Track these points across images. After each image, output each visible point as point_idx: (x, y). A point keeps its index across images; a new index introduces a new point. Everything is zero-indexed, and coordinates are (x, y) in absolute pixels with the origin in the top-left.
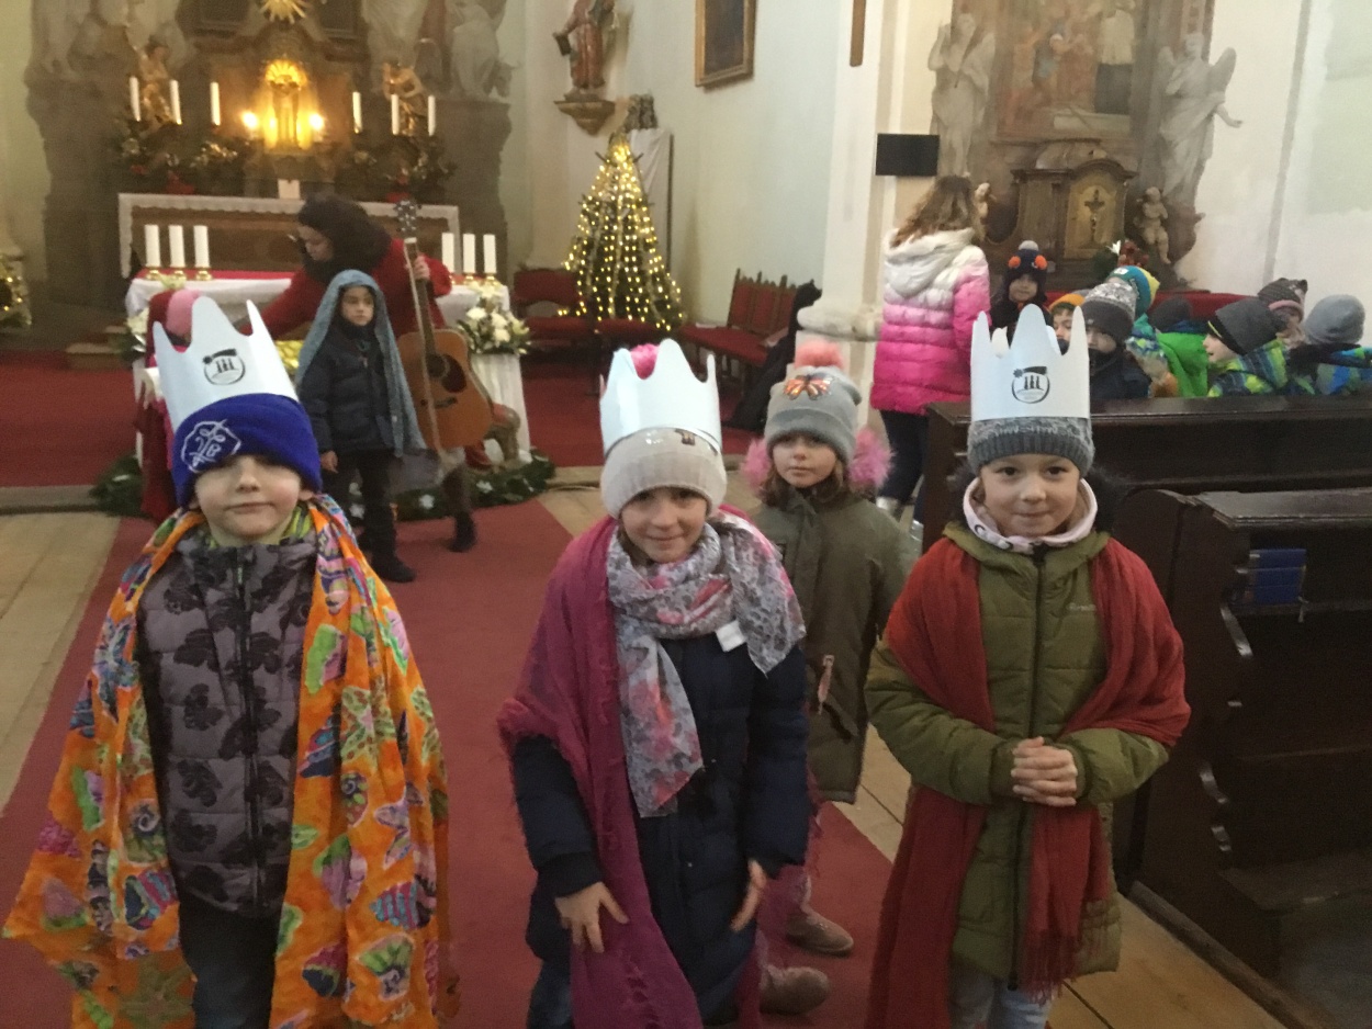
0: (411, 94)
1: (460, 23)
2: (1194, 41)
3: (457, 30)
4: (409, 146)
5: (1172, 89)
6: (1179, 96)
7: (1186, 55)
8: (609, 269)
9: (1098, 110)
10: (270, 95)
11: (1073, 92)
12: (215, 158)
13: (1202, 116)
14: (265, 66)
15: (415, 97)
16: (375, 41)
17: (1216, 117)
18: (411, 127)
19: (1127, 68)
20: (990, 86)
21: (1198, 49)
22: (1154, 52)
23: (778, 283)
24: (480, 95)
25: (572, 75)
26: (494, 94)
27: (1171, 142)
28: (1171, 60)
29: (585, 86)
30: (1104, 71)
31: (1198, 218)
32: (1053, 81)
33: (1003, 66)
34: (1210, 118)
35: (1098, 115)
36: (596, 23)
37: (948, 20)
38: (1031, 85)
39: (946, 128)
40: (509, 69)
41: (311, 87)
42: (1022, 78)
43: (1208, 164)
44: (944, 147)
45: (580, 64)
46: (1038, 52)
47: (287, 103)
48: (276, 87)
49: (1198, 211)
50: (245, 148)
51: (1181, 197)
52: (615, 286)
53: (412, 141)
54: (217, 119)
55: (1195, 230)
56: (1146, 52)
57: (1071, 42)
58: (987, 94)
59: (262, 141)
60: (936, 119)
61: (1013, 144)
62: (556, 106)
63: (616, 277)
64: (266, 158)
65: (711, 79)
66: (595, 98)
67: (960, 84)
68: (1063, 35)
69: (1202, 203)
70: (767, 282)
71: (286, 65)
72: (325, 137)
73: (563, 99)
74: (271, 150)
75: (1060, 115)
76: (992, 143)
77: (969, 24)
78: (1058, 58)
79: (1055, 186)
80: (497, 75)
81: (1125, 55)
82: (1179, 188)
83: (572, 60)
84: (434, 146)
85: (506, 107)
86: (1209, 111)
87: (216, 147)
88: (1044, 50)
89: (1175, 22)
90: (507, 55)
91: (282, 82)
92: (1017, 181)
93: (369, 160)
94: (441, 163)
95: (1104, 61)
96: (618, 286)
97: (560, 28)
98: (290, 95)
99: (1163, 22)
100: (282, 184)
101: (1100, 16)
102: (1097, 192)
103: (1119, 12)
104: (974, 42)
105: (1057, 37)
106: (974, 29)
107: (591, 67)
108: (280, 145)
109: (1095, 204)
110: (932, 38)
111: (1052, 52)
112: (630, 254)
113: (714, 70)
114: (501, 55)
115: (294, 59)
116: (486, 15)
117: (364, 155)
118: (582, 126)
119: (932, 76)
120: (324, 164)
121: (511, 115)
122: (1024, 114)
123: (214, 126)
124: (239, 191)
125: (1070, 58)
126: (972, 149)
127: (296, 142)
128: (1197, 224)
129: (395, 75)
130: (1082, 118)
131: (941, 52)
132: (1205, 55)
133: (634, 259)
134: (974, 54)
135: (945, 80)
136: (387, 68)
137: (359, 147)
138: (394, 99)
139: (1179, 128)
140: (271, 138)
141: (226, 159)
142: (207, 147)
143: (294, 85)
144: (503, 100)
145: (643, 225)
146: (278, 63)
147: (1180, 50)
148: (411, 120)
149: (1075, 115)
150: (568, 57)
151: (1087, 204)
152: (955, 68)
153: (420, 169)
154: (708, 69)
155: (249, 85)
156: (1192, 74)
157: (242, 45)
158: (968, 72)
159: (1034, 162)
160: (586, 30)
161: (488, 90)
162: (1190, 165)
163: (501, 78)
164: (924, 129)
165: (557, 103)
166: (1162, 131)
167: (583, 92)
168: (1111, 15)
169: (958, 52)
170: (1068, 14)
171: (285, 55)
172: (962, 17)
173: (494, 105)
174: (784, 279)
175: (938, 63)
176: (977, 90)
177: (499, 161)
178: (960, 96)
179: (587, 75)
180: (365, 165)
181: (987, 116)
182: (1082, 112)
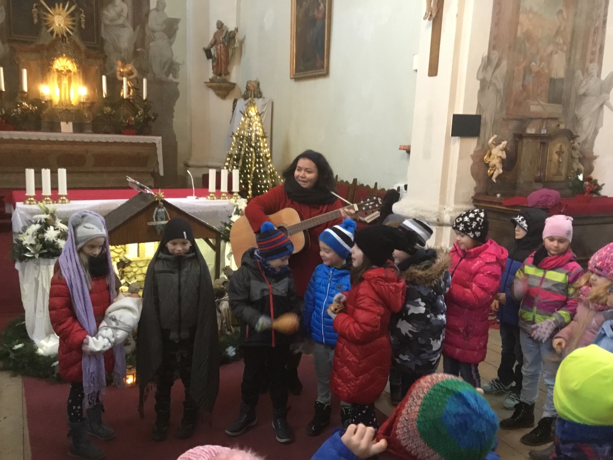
0: (131, 77)
1: (153, 40)
2: (593, 67)
3: (152, 44)
4: (132, 104)
5: (582, 91)
6: (585, 95)
7: (589, 75)
8: (249, 171)
9: (549, 102)
10: (56, 76)
11: (539, 93)
12: (25, 110)
13: (597, 106)
14: (53, 60)
15: (134, 78)
16: (108, 48)
17: (605, 107)
18: (131, 94)
19: (562, 80)
20: (504, 89)
21: (595, 72)
22: (574, 72)
23: (351, 182)
24: (163, 77)
25: (213, 69)
26: (171, 77)
27: (580, 118)
28: (581, 77)
29: (220, 75)
30: (552, 81)
31: (595, 158)
32: (530, 87)
33: (510, 78)
34: (601, 106)
35: (549, 104)
36: (226, 44)
37: (486, 54)
38: (521, 88)
39: (483, 111)
40: (178, 64)
41: (79, 72)
42: (518, 85)
43: (600, 130)
44: (482, 121)
45: (218, 64)
46: (525, 72)
47: (65, 81)
48: (59, 72)
49: (595, 154)
50: (41, 104)
51: (586, 146)
52: (251, 179)
53: (131, 101)
54: (25, 89)
55: (594, 164)
56: (570, 72)
57: (539, 66)
58: (502, 93)
59: (51, 101)
60: (479, 105)
61: (513, 119)
62: (205, 84)
63: (252, 175)
64: (53, 110)
65: (301, 75)
66: (225, 81)
67: (491, 88)
68: (536, 62)
69: (597, 149)
70: (342, 181)
71: (65, 60)
72: (87, 99)
73: (209, 81)
74: (56, 106)
75: (532, 104)
76: (504, 119)
77: (495, 55)
78: (533, 75)
79: (541, 143)
80: (172, 67)
81: (561, 74)
82: (585, 142)
83: (213, 62)
84: (147, 105)
85: (177, 84)
86: (600, 103)
87: (25, 104)
88: (528, 70)
89: (584, 57)
90: (177, 58)
91: (63, 69)
92: (517, 139)
93: (111, 111)
94: (150, 113)
95: (552, 76)
96: (253, 179)
97: (206, 46)
98: (67, 77)
99: (578, 57)
100: (63, 124)
101: (551, 54)
102: (561, 146)
103: (559, 52)
104: (498, 65)
105: (533, 63)
106: (497, 58)
107: (223, 65)
108: (61, 102)
109: (560, 153)
110: (479, 63)
111: (531, 71)
112: (259, 163)
113: (301, 71)
114: (173, 59)
115: (69, 57)
116: (166, 37)
117: (108, 109)
118: (218, 95)
119: (478, 82)
120: (86, 114)
121: (179, 87)
122: (518, 104)
123: (25, 93)
124: (38, 128)
125: (538, 74)
126: (495, 122)
127: (70, 102)
128: (594, 161)
129: (123, 67)
130: (542, 106)
131: (483, 71)
132: (599, 75)
133: (261, 165)
134: (497, 72)
135: (484, 85)
136: (120, 63)
137: (106, 105)
138: (125, 79)
139: (585, 112)
140: (56, 100)
141: (31, 111)
142: (21, 104)
143: (69, 71)
144: (175, 80)
145: (264, 148)
146: (61, 59)
147: (585, 71)
148: (131, 90)
149: (539, 104)
150: (211, 60)
151: (556, 153)
152: (488, 79)
153: (139, 116)
154: (298, 70)
155: (43, 71)
156: (592, 85)
157: (39, 50)
158: (494, 81)
159: (525, 129)
160: (221, 47)
161: (167, 76)
162: (590, 131)
163: (174, 69)
164: (473, 112)
165: (205, 83)
166: (576, 112)
167: (218, 78)
168: (556, 53)
169: (490, 70)
170: (538, 52)
171: (64, 55)
172: (492, 52)
173: (171, 82)
174: (355, 180)
175: (481, 77)
176: (498, 91)
177: (174, 111)
178: (491, 94)
179: (221, 70)
180: (109, 115)
181: (502, 103)
182: (542, 103)
